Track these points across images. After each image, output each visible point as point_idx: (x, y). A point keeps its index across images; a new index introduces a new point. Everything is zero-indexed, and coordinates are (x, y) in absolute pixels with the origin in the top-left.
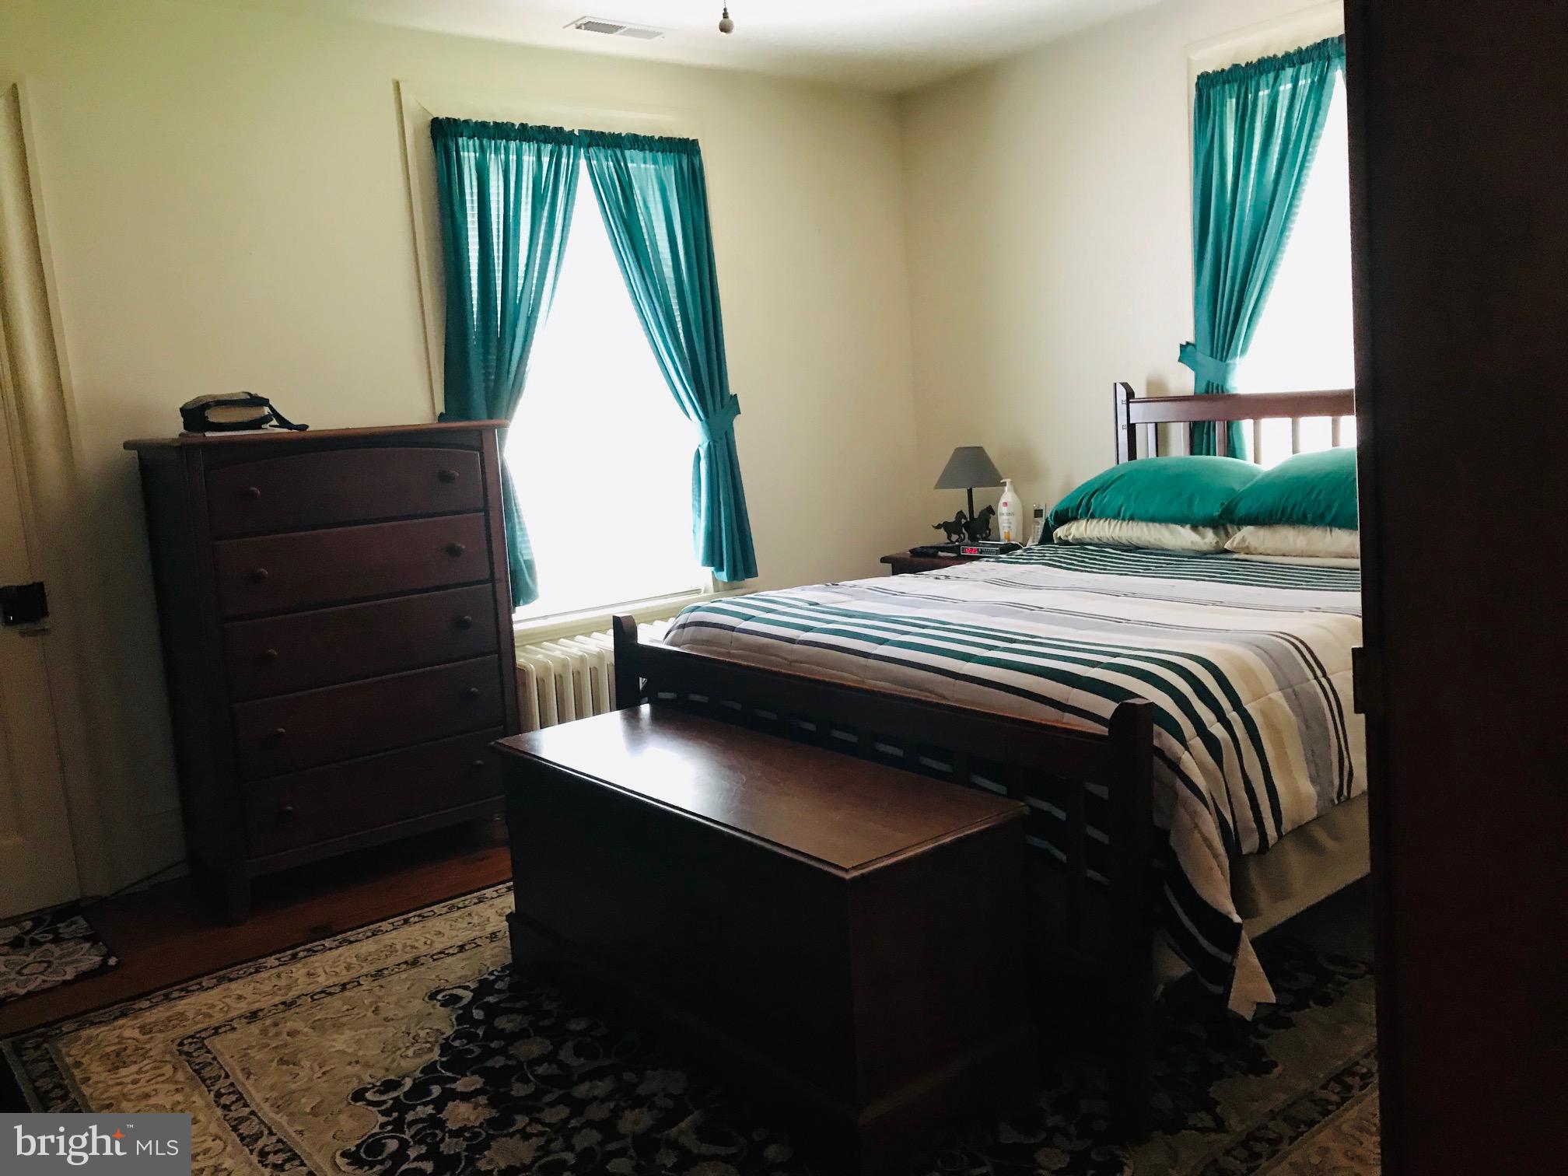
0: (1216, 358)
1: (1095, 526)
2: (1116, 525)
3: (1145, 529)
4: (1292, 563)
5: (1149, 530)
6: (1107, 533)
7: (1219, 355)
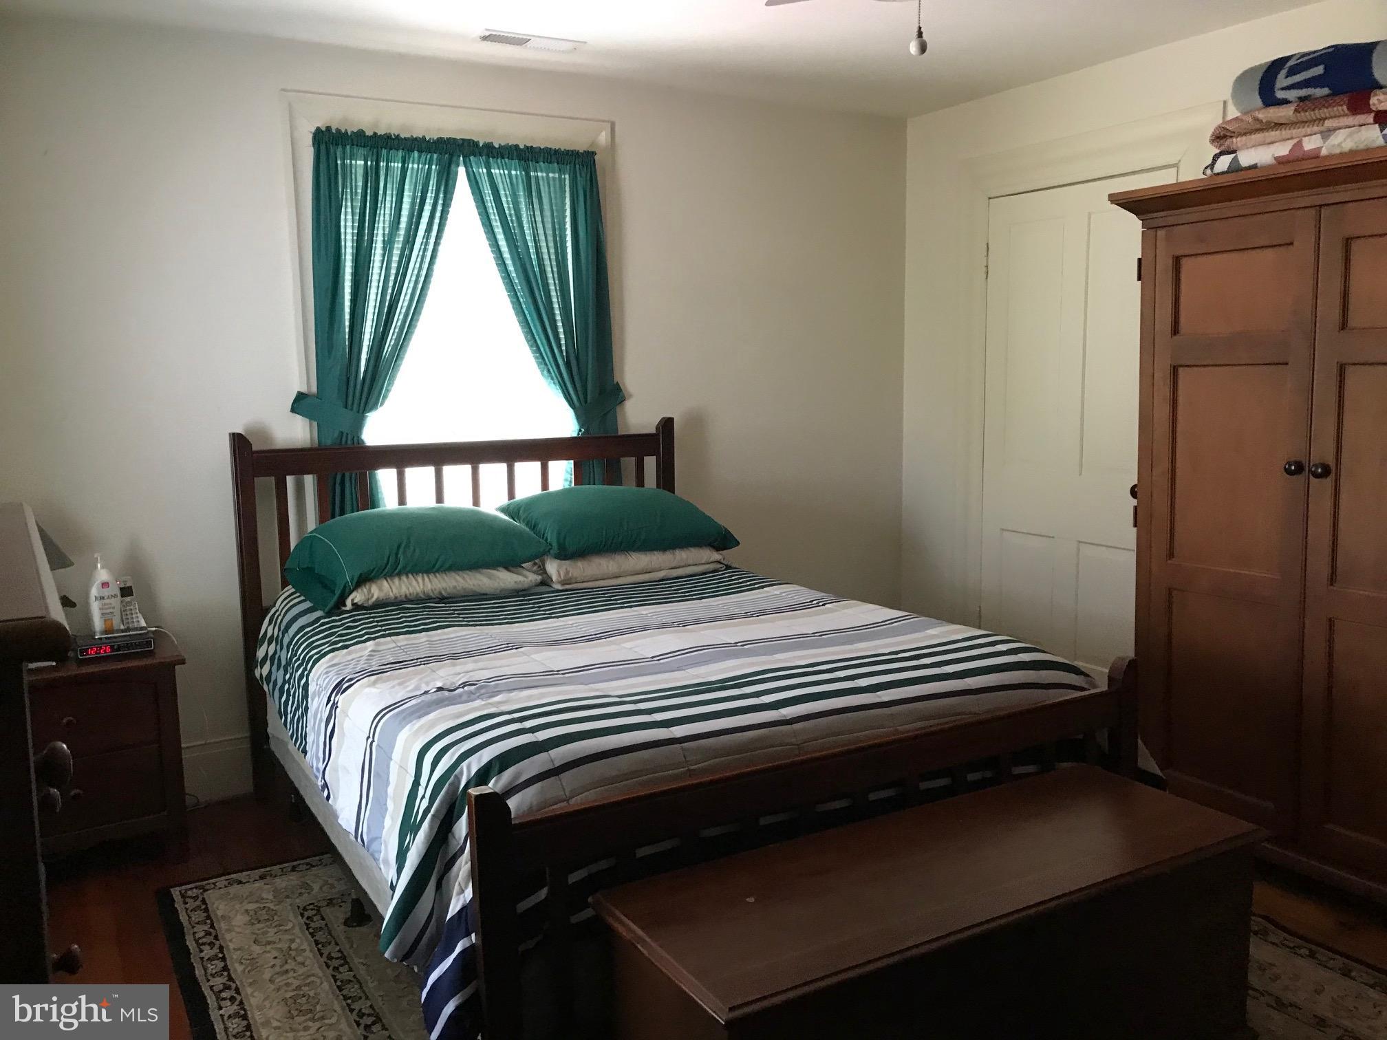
0: (352, 410)
1: (400, 584)
2: (423, 580)
3: (458, 578)
4: (614, 584)
5: (464, 578)
6: (418, 588)
7: (355, 406)
